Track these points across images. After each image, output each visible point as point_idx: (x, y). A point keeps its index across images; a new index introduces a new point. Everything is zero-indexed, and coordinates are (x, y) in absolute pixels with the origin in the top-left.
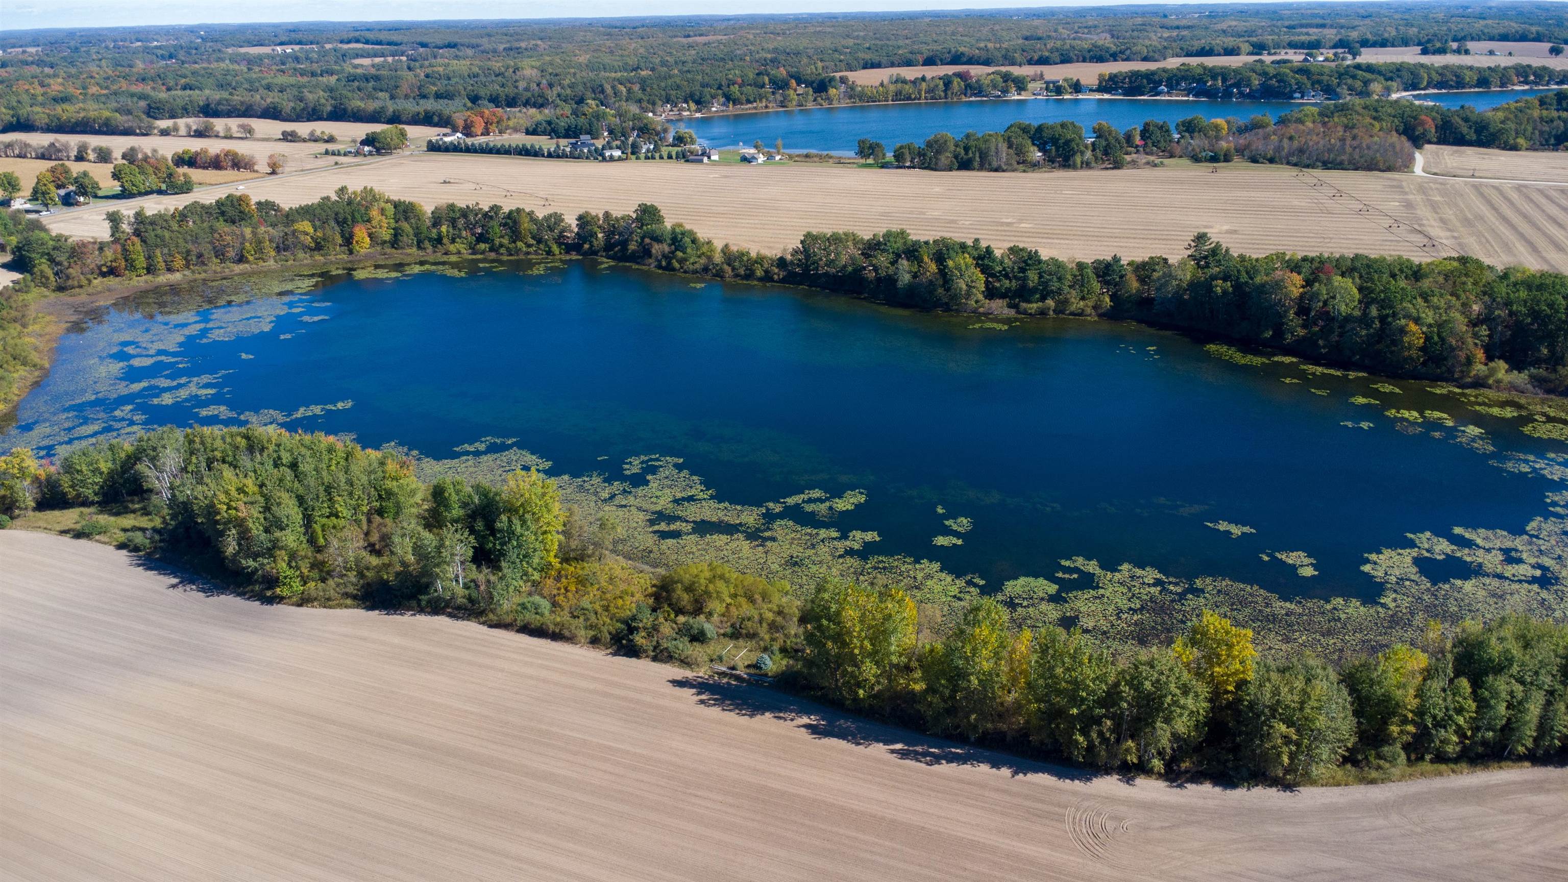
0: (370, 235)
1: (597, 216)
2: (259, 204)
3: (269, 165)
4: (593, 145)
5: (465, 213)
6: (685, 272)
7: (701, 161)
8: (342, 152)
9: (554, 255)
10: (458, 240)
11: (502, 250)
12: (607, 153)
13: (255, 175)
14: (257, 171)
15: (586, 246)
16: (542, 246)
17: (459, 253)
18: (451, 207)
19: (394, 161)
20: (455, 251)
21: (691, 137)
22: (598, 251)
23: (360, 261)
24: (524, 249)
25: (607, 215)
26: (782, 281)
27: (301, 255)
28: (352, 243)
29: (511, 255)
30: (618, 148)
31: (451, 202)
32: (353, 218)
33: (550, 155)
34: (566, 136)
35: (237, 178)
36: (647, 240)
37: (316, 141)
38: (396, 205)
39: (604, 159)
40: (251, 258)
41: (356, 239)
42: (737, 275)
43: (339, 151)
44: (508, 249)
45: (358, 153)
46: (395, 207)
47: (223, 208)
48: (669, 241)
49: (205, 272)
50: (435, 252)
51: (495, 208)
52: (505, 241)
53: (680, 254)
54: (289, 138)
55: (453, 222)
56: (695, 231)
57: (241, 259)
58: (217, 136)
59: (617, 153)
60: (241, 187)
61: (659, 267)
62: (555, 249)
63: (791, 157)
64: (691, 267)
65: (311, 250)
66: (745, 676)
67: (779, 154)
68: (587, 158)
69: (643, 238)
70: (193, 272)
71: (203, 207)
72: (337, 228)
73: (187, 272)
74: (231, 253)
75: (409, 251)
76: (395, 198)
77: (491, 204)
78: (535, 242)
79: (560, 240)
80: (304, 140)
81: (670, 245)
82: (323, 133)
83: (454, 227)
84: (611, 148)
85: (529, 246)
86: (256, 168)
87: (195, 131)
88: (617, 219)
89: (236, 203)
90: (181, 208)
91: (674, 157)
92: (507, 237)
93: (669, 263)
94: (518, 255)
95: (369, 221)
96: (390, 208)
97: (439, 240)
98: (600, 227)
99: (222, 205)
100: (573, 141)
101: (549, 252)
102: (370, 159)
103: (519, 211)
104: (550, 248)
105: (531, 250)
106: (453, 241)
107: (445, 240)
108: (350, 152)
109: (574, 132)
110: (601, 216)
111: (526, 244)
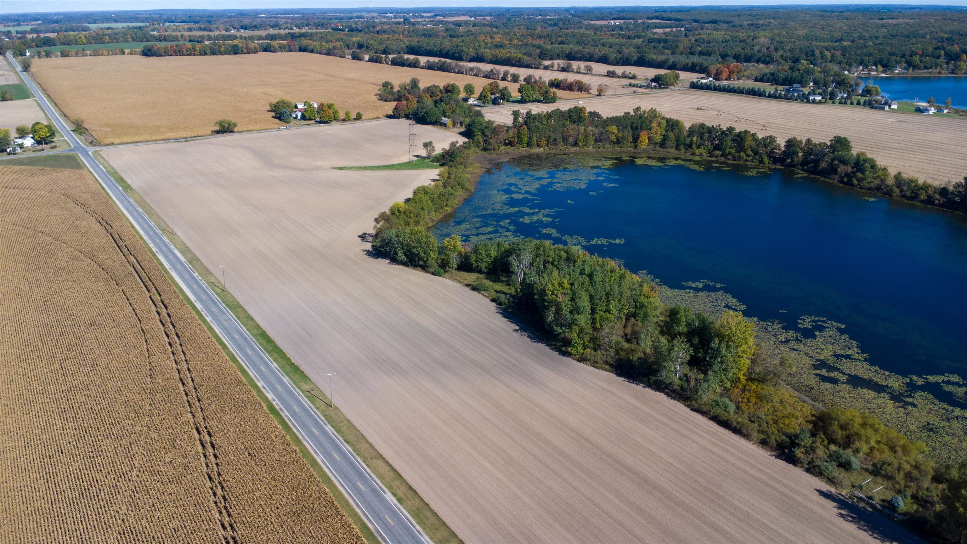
0: (649, 138)
1: (801, 141)
2: (590, 113)
3: (598, 90)
4: (802, 91)
5: (710, 130)
6: (861, 188)
7: (883, 109)
8: (639, 85)
9: (764, 164)
10: (702, 147)
11: (730, 157)
12: (811, 98)
13: (590, 96)
14: (591, 94)
15: (789, 161)
16: (757, 157)
17: (701, 155)
18: (702, 126)
19: (668, 93)
20: (699, 153)
21: (876, 91)
22: (797, 165)
23: (639, 153)
24: (745, 158)
25: (809, 141)
26: (940, 205)
27: (608, 145)
28: (637, 142)
29: (735, 160)
30: (820, 94)
31: (702, 122)
32: (642, 126)
33: (770, 96)
34: (783, 84)
35: (579, 97)
36: (836, 162)
37: (625, 77)
38: (668, 121)
39: (808, 102)
40: (581, 144)
41: (640, 139)
42: (903, 196)
43: (637, 85)
44: (734, 156)
45: (648, 87)
46: (667, 122)
47: (571, 114)
48: (852, 164)
49: (556, 149)
50: (686, 152)
51: (731, 129)
52: (733, 151)
53: (859, 175)
54: (611, 75)
55: (701, 135)
56: (875, 159)
57: (575, 144)
58: (572, 72)
59: (818, 98)
60: (581, 102)
61: (841, 181)
62: (766, 160)
63: (957, 112)
64: (867, 185)
65: (614, 143)
66: (879, 507)
67: (947, 108)
68: (796, 100)
69: (833, 160)
70: (550, 149)
71: (561, 112)
72: (631, 132)
73: (547, 148)
74: (571, 140)
75: (670, 150)
76: (668, 116)
77: (728, 126)
78: (753, 154)
79: (771, 154)
80: (619, 77)
81: (853, 167)
82: (630, 73)
83: (701, 138)
84: (814, 94)
85: (748, 156)
86: (590, 91)
87: (562, 68)
88: (815, 145)
89: (578, 112)
90: (550, 112)
91: (862, 104)
92: (734, 148)
93: (850, 180)
94: (739, 161)
95: (650, 129)
96: (664, 122)
97: (690, 146)
98: (801, 149)
99: (571, 112)
100: (787, 87)
101: (761, 162)
102: (654, 91)
103: (746, 132)
104: (762, 159)
105: (749, 158)
106: (699, 147)
107: (694, 146)
108: (643, 86)
109: (789, 82)
110: (804, 141)
111: (746, 154)
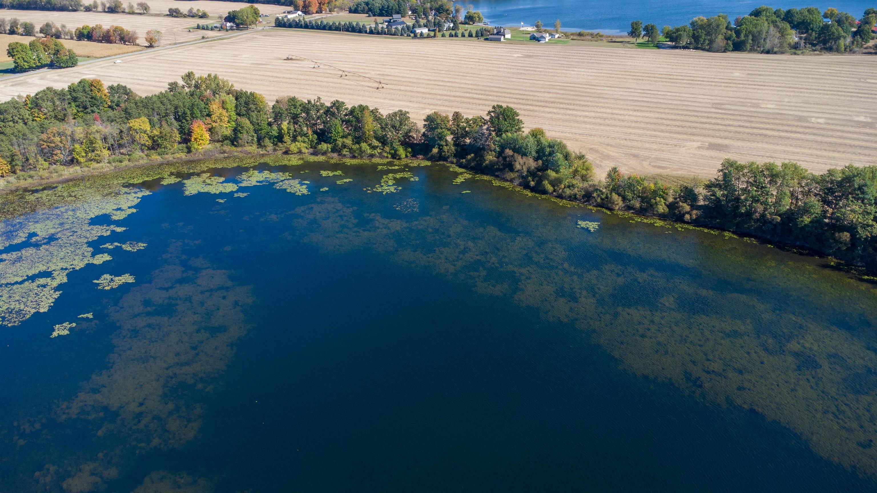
0: (211, 130)
1: (447, 117)
2: (111, 88)
3: (147, 40)
4: (403, 23)
5: (306, 108)
6: (561, 197)
7: (499, 40)
8: (210, 27)
9: (400, 159)
10: (299, 138)
11: (345, 152)
12: (418, 31)
13: (135, 48)
14: (138, 45)
15: (435, 150)
16: (387, 149)
17: (300, 152)
18: (292, 101)
19: (249, 35)
20: (296, 150)
21: (479, 17)
22: (448, 157)
23: (199, 161)
24: (369, 151)
25: (457, 116)
26: (694, 222)
27: (138, 154)
28: (190, 141)
29: (354, 157)
30: (425, 26)
31: (292, 95)
32: (192, 114)
33: (371, 32)
34: (381, 15)
35: (120, 51)
36: (509, 152)
37: (193, 16)
38: (238, 96)
39: (415, 36)
40: (82, 160)
41: (194, 136)
42: (631, 209)
43: (207, 26)
44: (351, 150)
45: (221, 28)
46: (237, 99)
47: (75, 95)
48: (534, 154)
49: (31, 177)
50: (275, 150)
51: (337, 105)
52: (348, 141)
53: (552, 174)
54: (174, 14)
55: (295, 118)
57: (73, 162)
59: (425, 31)
60: (118, 61)
61: (526, 186)
62: (401, 152)
63: (566, 35)
65: (149, 149)
67: (557, 32)
68: (402, 35)
69: (503, 148)
70: (18, 178)
71: (55, 92)
72: (176, 124)
73: (12, 179)
74: (60, 156)
75: (248, 148)
76: (237, 87)
77: (333, 99)
78: (380, 145)
79: (407, 143)
80: (185, 16)
81: (536, 159)
82: (198, 10)
83: (295, 123)
84: (420, 26)
85: (374, 148)
86: (138, 41)
87: (109, 8)
88: (467, 121)
89: (87, 89)
90: (33, 95)
91: (474, 35)
92: (350, 138)
93: (539, 183)
94: (362, 157)
95: (209, 115)
96: (231, 100)
97: (280, 138)
98: (449, 130)
99: (74, 90)
100: (387, 19)
101: (395, 155)
102: (231, 34)
103: (363, 108)
104: (396, 151)
105: (376, 152)
106: (294, 139)
107: (286, 138)
108: (216, 27)
109: (386, 11)
110: (451, 118)
111: (369, 145)
